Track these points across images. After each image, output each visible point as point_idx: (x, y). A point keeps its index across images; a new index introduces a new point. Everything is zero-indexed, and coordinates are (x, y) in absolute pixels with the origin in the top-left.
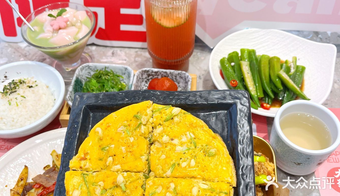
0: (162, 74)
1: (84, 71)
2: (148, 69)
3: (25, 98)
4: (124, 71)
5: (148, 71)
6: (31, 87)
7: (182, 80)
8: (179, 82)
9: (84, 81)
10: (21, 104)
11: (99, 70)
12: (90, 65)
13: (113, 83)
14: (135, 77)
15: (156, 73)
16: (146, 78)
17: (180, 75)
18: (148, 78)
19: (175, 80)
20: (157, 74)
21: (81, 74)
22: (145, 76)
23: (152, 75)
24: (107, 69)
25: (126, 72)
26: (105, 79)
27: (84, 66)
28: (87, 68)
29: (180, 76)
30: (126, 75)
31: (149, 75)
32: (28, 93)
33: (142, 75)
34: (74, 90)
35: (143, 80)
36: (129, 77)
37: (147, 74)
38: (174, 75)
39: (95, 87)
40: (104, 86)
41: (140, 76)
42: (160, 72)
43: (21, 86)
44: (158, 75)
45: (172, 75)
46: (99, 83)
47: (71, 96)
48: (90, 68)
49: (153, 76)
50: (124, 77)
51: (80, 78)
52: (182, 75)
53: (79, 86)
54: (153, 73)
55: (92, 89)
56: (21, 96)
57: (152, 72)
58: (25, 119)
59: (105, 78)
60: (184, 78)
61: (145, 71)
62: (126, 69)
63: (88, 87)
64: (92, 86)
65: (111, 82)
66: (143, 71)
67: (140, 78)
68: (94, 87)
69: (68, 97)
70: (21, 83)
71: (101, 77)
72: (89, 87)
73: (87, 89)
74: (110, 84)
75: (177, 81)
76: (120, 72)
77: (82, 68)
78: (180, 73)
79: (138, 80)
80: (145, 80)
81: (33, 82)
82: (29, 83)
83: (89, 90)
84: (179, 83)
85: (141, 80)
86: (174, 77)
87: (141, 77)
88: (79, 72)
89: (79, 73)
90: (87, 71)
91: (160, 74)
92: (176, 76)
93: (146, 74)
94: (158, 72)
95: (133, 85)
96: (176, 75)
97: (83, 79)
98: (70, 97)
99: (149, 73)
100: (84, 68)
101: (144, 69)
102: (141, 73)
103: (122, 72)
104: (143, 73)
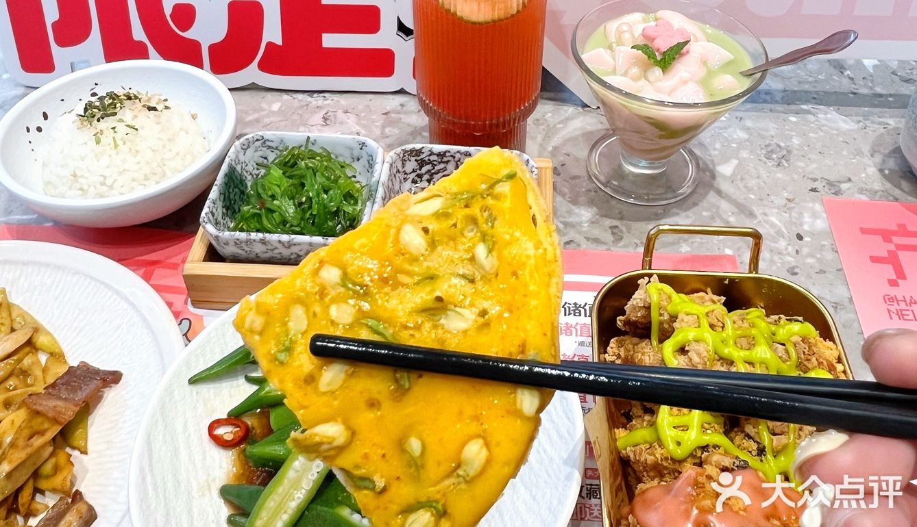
0: (456, 159)
1: (249, 152)
2: (418, 146)
3: (137, 129)
4: (356, 152)
5: (419, 152)
6: (154, 109)
9: (249, 177)
10: (124, 143)
11: (290, 148)
12: (266, 137)
13: (328, 179)
14: (387, 166)
15: (441, 155)
16: (414, 171)
18: (419, 172)
20: (445, 159)
21: (242, 158)
22: (411, 165)
23: (431, 162)
24: (310, 147)
25: (363, 152)
26: (308, 168)
27: (251, 140)
28: (258, 143)
30: (364, 161)
31: (422, 163)
32: (145, 120)
33: (404, 161)
34: (222, 197)
35: (406, 176)
36: (371, 166)
37: (416, 160)
39: (279, 186)
40: (303, 185)
41: (399, 164)
42: (452, 152)
43: (127, 103)
44: (447, 162)
46: (290, 177)
47: (214, 211)
48: (267, 143)
49: (434, 166)
50: (358, 166)
51: (238, 168)
53: (236, 190)
54: (433, 158)
55: (270, 193)
56: (128, 126)
57: (432, 153)
58: (133, 180)
59: (306, 165)
61: (412, 153)
62: (363, 144)
63: (261, 191)
64: (270, 185)
65: (323, 175)
66: (405, 151)
67: (398, 171)
68: (277, 189)
69: (206, 214)
70: (129, 98)
71: (295, 164)
72: (264, 189)
73: (259, 195)
74: (320, 179)
76: (347, 153)
77: (246, 143)
79: (393, 175)
80: (412, 176)
81: (160, 100)
82: (149, 100)
83: (264, 196)
85: (402, 176)
87: (401, 168)
88: (238, 152)
89: (237, 157)
90: (260, 153)
91: (451, 158)
93: (413, 159)
94: (448, 154)
95: (380, 185)
97: (247, 172)
98: (210, 215)
99: (422, 156)
100: (251, 144)
101: (409, 147)
102: (402, 155)
103: (352, 154)
104: (406, 158)
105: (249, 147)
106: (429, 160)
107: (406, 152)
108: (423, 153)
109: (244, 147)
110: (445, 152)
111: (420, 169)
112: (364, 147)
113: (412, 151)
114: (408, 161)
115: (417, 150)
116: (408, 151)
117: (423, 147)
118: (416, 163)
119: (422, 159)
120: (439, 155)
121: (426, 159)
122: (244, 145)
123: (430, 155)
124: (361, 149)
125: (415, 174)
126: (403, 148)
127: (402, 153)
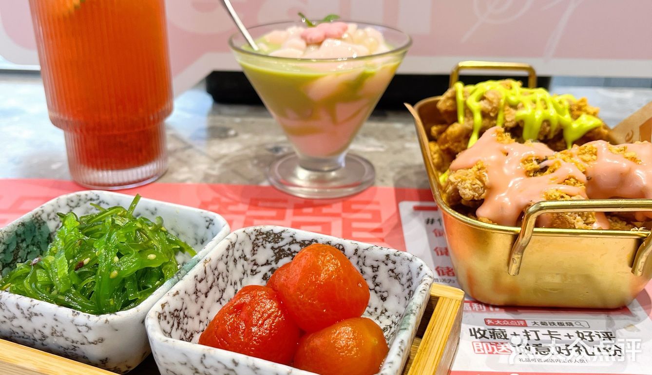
2: (277, 229)
4: (201, 230)
5: (278, 237)
7: (396, 288)
8: (385, 295)
14: (223, 243)
16: (267, 263)
17: (391, 266)
18: (274, 265)
19: (370, 284)
22: (265, 253)
23: (291, 254)
25: (209, 233)
29: (392, 271)
31: (280, 253)
33: (255, 247)
35: (255, 267)
37: (272, 248)
38: (369, 262)
41: (248, 248)
45: (361, 263)
52: (398, 264)
54: (295, 247)
57: (294, 241)
60: (404, 280)
61: (268, 236)
62: (211, 222)
66: (259, 233)
67: (243, 257)
75: (377, 288)
76: (191, 232)
78: (392, 257)
80: (264, 269)
84: (384, 299)
85: (249, 267)
86: (369, 271)
87: (248, 256)
92: (375, 269)
93: (269, 245)
96: (375, 264)
99: (281, 244)
100: (81, 203)
101: (266, 228)
102: (253, 237)
103: (196, 234)
104: (259, 242)
105: (78, 205)
106: (289, 249)
107: (261, 233)
108: (282, 239)
109: (73, 204)
110: (311, 241)
111: (277, 261)
112: (211, 226)
113: (268, 234)
114: (261, 248)
115: (275, 234)
116: (263, 234)
117: (283, 231)
118: (271, 253)
119: (279, 247)
120: (303, 244)
121: (286, 248)
122: (72, 201)
123: (290, 244)
124: (208, 228)
125: (269, 267)
126: (258, 228)
127: (255, 233)
